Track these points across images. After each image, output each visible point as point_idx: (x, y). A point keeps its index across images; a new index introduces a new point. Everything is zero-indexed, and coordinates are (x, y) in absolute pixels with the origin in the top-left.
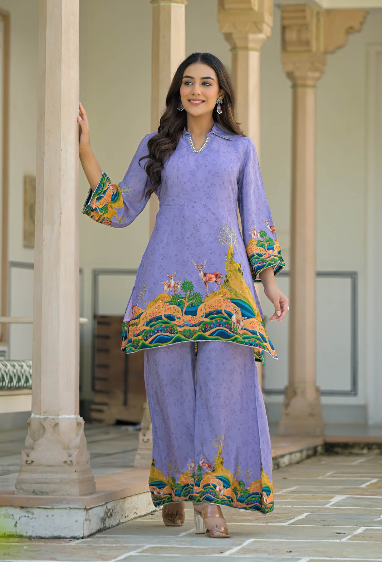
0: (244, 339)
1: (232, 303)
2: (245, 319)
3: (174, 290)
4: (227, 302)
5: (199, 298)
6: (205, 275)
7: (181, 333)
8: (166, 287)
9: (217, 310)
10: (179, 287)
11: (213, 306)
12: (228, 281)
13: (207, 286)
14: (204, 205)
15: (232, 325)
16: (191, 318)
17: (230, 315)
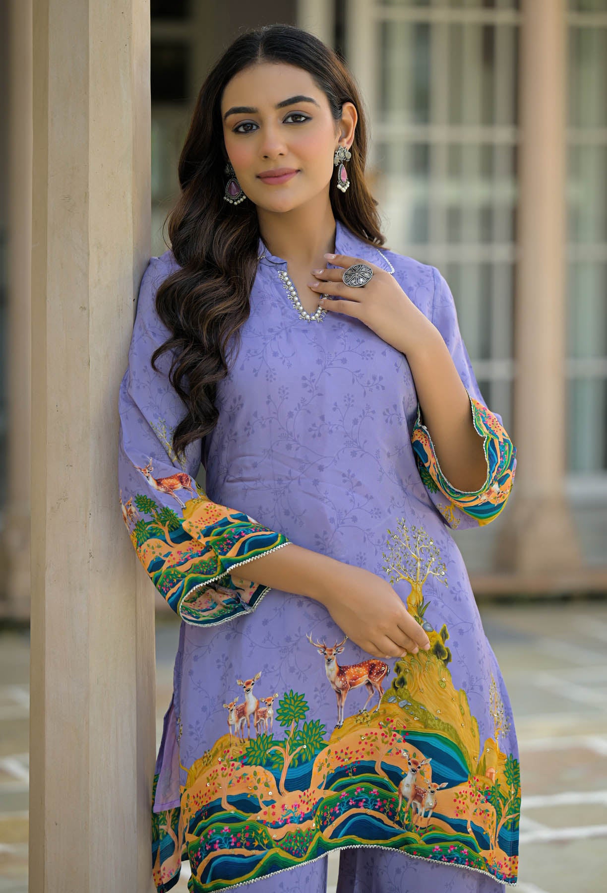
0: (428, 841)
1: (406, 743)
2: (441, 789)
3: (255, 722)
4: (393, 740)
5: (315, 735)
6: (341, 672)
7: (280, 843)
8: (233, 717)
9: (359, 762)
10: (270, 712)
11: (351, 753)
12: (402, 682)
13: (344, 699)
14: (344, 475)
15: (398, 805)
16: (300, 796)
17: (396, 777)
